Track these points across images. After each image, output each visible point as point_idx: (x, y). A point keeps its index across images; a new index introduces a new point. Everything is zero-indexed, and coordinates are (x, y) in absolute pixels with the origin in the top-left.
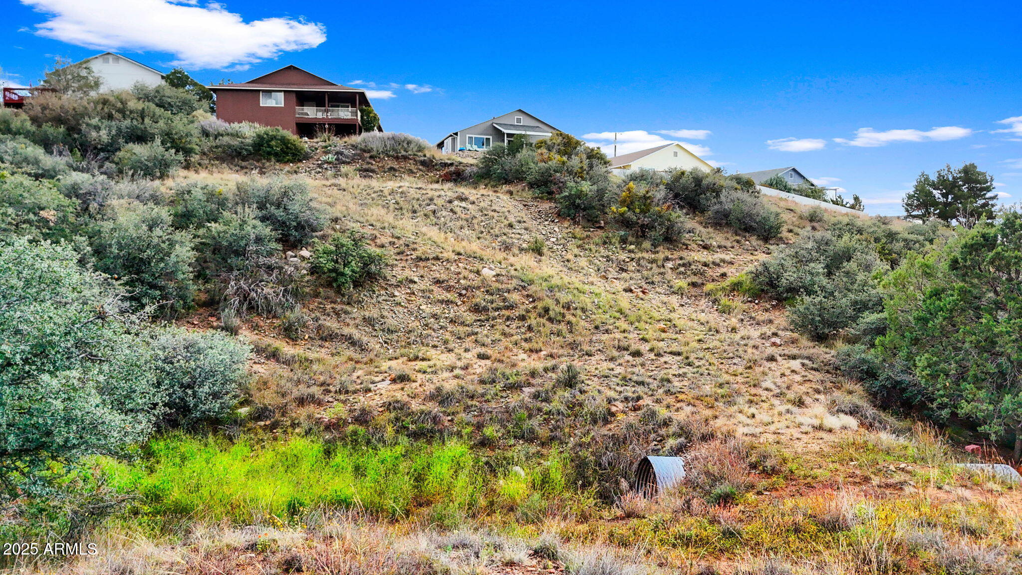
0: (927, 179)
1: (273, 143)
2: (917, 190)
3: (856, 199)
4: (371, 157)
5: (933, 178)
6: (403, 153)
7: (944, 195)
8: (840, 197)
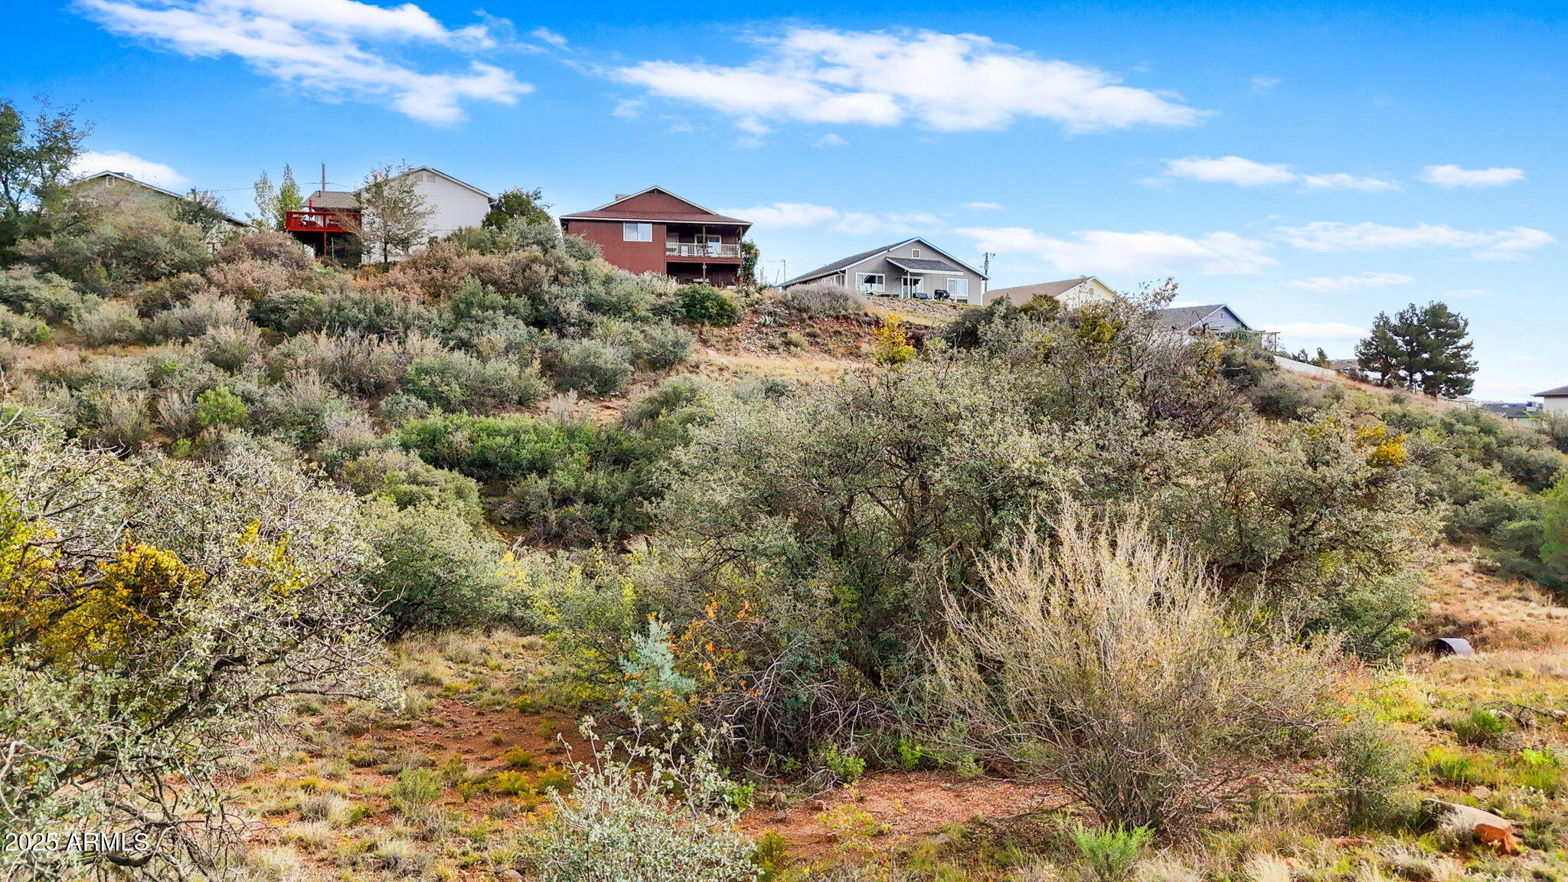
0: (1387, 323)
1: (708, 304)
2: (1377, 337)
3: (1321, 353)
4: (810, 318)
5: (1394, 321)
6: (843, 312)
7: (1407, 343)
8: (1303, 352)
